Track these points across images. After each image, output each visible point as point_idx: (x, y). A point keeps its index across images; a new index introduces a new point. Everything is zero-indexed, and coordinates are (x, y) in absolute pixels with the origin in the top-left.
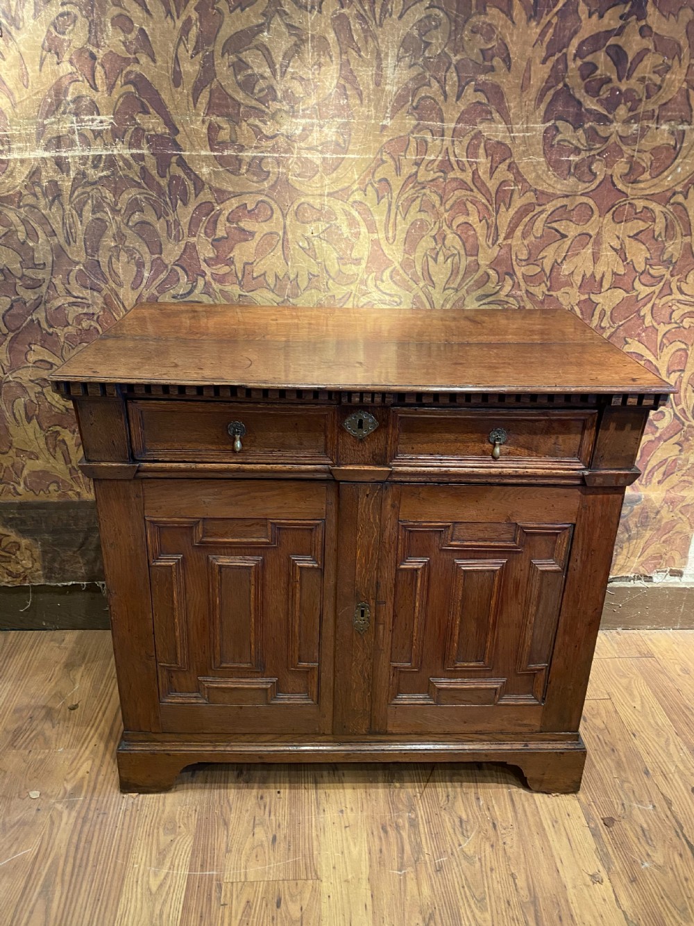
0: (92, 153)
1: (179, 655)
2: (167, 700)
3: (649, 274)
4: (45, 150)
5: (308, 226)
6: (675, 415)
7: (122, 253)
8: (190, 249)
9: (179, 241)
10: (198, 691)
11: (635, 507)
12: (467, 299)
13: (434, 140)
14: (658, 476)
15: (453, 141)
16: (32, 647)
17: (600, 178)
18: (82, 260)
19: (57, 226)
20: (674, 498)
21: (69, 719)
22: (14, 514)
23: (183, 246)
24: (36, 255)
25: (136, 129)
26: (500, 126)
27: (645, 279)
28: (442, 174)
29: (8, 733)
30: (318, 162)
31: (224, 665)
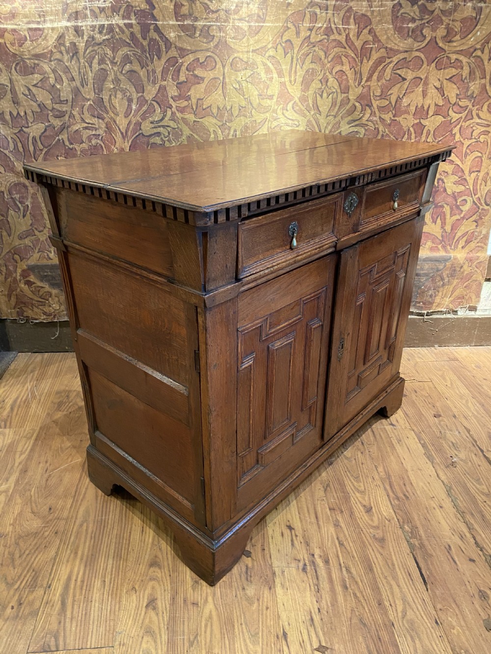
0: (98, 23)
3: (459, 105)
4: (68, 20)
5: (239, 73)
6: (474, 202)
7: (118, 92)
8: (162, 89)
9: (156, 84)
11: (447, 263)
12: (342, 123)
13: (321, 13)
14: (462, 243)
15: (334, 14)
16: (61, 361)
17: (428, 39)
18: (92, 98)
19: (75, 74)
20: (472, 257)
22: (47, 272)
23: (158, 88)
24: (62, 94)
25: (127, 5)
26: (364, 3)
27: (456, 108)
28: (326, 37)
29: (55, 403)
30: (246, 29)
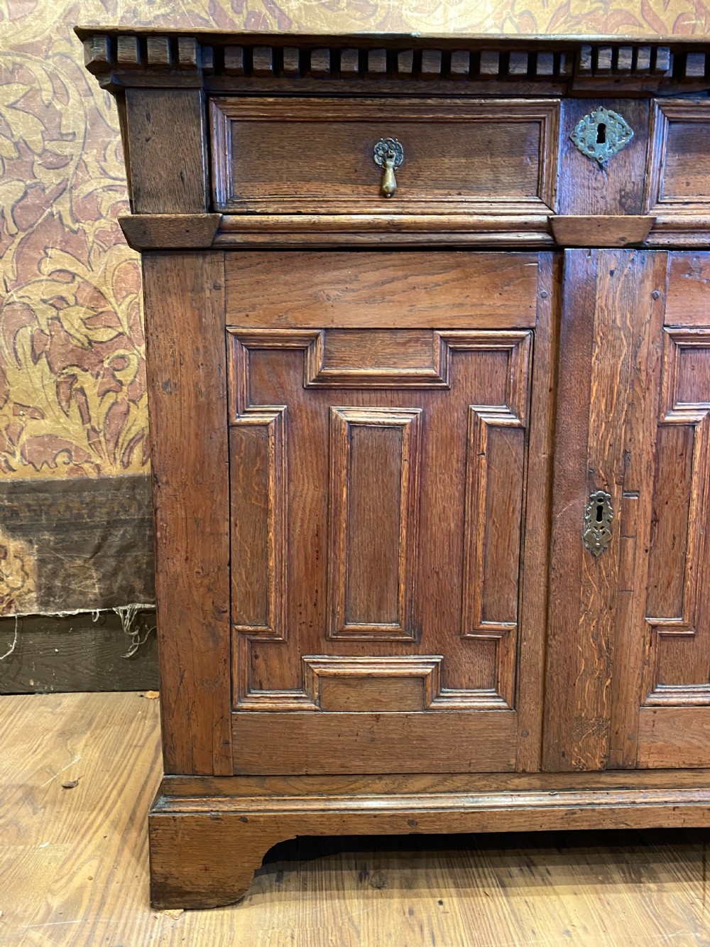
1: (272, 607)
2: (245, 706)
10: (301, 686)
21: (62, 803)
24: (64, 122)
31: (351, 626)
